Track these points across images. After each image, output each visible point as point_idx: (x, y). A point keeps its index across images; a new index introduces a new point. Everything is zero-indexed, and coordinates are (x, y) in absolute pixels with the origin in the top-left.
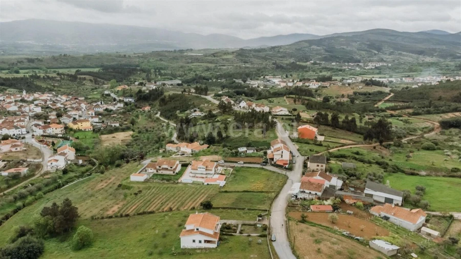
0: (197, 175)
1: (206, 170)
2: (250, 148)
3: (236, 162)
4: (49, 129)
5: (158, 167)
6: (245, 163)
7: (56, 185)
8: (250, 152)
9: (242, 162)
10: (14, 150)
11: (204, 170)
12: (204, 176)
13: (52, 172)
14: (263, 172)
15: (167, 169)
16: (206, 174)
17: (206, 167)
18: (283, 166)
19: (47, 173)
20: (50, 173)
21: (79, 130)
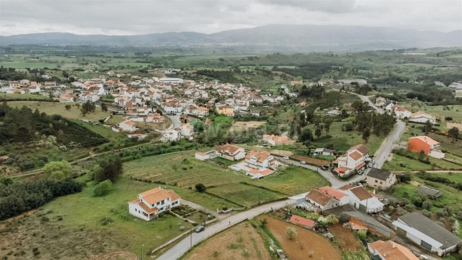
0: (250, 165)
1: (257, 161)
2: (328, 150)
3: (299, 161)
4: (195, 110)
5: (222, 151)
6: (307, 164)
7: (158, 152)
8: (326, 154)
9: (304, 162)
10: (154, 121)
11: (256, 161)
12: (256, 167)
13: (164, 142)
14: (314, 176)
15: (227, 154)
16: (257, 166)
17: (259, 159)
18: (338, 173)
19: (160, 142)
20: (163, 142)
21: (223, 114)
